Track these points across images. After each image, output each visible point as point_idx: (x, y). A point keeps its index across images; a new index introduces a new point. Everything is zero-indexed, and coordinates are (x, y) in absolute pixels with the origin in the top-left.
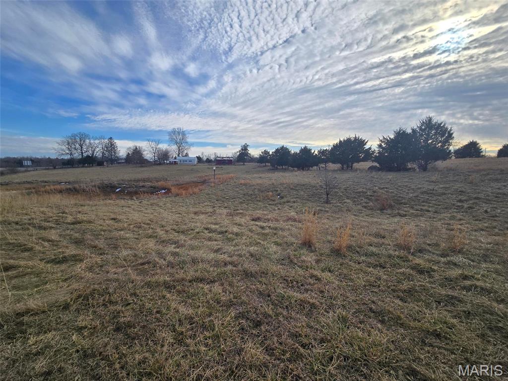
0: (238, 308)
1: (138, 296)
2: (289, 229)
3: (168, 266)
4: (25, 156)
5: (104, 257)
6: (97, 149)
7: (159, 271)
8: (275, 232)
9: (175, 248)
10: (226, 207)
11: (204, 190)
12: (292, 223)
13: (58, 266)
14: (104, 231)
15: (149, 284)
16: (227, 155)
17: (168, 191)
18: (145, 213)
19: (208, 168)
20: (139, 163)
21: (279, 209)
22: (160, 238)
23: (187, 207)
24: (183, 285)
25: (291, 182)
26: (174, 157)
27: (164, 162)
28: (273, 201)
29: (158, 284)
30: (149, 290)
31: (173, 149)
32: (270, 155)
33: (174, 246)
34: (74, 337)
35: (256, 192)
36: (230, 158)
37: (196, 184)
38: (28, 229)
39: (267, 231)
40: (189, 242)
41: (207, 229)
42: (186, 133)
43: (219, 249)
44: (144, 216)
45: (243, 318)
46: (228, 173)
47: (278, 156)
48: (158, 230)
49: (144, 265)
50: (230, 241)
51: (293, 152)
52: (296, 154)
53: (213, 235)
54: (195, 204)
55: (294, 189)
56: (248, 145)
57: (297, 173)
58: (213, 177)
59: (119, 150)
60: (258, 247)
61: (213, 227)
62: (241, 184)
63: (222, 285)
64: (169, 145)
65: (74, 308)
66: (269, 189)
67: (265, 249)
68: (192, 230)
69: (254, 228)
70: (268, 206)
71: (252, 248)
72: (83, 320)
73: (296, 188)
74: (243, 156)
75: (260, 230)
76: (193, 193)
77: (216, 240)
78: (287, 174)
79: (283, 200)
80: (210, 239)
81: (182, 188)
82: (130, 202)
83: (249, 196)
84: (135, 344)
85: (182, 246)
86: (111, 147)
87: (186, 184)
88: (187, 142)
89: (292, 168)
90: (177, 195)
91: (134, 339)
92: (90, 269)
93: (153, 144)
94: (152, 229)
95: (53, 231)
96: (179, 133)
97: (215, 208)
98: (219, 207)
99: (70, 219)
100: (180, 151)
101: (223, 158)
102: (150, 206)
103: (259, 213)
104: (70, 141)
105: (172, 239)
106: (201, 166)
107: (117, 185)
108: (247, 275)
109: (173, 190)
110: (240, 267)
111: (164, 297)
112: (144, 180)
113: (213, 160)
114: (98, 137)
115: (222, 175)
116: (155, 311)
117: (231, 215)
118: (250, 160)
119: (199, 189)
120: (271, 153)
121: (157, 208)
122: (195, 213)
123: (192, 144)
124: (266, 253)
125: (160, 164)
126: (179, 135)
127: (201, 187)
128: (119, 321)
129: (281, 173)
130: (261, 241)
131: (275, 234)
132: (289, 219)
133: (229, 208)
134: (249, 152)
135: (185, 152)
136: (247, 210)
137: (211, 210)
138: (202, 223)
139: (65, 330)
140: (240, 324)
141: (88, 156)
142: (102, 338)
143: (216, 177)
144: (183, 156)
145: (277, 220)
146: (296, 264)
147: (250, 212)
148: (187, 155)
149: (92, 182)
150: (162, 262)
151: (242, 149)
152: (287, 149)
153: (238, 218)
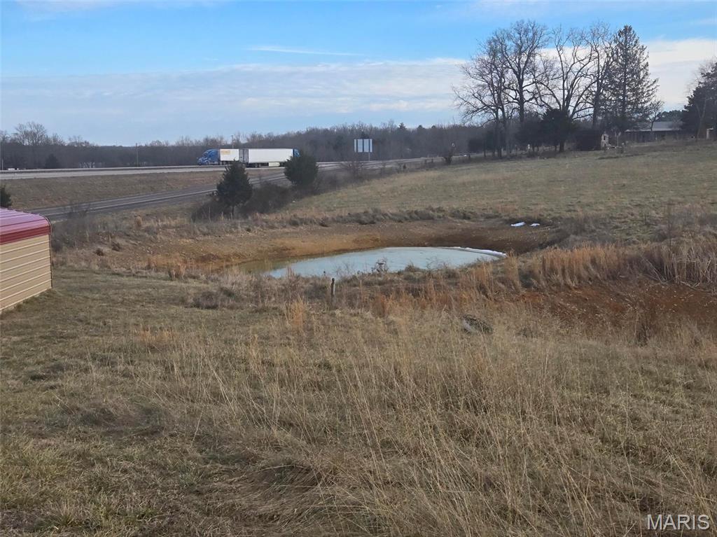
86: (625, 69)
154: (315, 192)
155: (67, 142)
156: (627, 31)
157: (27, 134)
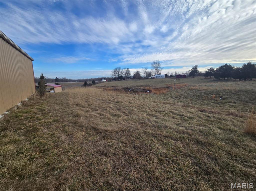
0: (193, 159)
1: (141, 136)
2: (231, 121)
3: (153, 127)
4: (103, 77)
5: (128, 117)
6: (123, 73)
7: (149, 128)
8: (219, 121)
9: (155, 119)
10: (182, 102)
11: (169, 92)
12: (234, 117)
13: (114, 117)
14: (127, 106)
15: (145, 132)
16: (183, 72)
17: (151, 91)
18: (141, 101)
19: (171, 80)
20: (138, 79)
21: (221, 106)
22: (148, 113)
23: (159, 100)
24: (161, 137)
25: (233, 89)
26: (154, 75)
27: (149, 78)
28: (216, 101)
29: (149, 134)
30: (145, 135)
31: (153, 71)
32: (214, 71)
33: (155, 118)
34: (120, 145)
35: (203, 94)
36: (184, 74)
37: (164, 88)
38: (105, 103)
39: (212, 119)
40: (163, 117)
41: (171, 112)
42: (160, 62)
43: (179, 124)
44: (140, 102)
45: (197, 166)
46: (183, 83)
47: (221, 71)
48: (147, 109)
49: (143, 124)
50: (185, 121)
51: (236, 68)
52: (238, 69)
53: (176, 116)
54: (164, 99)
55: (235, 94)
56: (197, 66)
57: (239, 83)
58: (174, 85)
59: (131, 73)
60: (205, 128)
61: (175, 111)
62: (192, 89)
63: (182, 143)
64: (151, 69)
65: (119, 134)
66: (213, 93)
67: (211, 130)
68: (163, 111)
69: (202, 116)
70: (211, 103)
71: (202, 128)
72: (123, 139)
73: (238, 93)
74: (194, 73)
75: (206, 118)
76: (163, 93)
77: (177, 119)
78: (229, 83)
79: (224, 101)
80: (173, 118)
81: (157, 90)
82: (135, 96)
83: (197, 96)
84: (142, 156)
85: (159, 118)
86: (128, 72)
87: (159, 88)
88: (160, 67)
89: (234, 79)
90: (155, 94)
91: (141, 154)
92: (123, 120)
93: (144, 70)
94: (145, 108)
95: (111, 104)
96: (156, 63)
97: (175, 102)
98: (177, 101)
99: (115, 101)
100: (157, 72)
101: (180, 74)
102: (143, 98)
103: (204, 107)
104: (115, 70)
105: (154, 114)
106: (167, 79)
107: (130, 88)
108: (198, 142)
109: (153, 91)
110: (193, 137)
111: (152, 140)
112: (140, 86)
113: (174, 76)
114: (124, 68)
115: (179, 84)
116: (149, 145)
117: (184, 106)
118: (198, 75)
119: (166, 91)
120: (215, 70)
121: (145, 99)
122: (164, 103)
123: (163, 68)
124: (212, 132)
125: (147, 79)
126: (157, 64)
127: (167, 90)
128: (135, 144)
129: (223, 83)
130: (207, 125)
131: (219, 122)
132: (230, 114)
133: (184, 102)
134: (198, 70)
135: (159, 72)
136: (196, 104)
137: (172, 102)
138: (168, 109)
139: (118, 141)
140: (195, 168)
141: (120, 76)
142: (129, 149)
143: (175, 85)
144: (158, 74)
145: (219, 113)
146: (239, 145)
147: (198, 106)
148: (160, 74)
149: (121, 87)
150: (150, 124)
151: (193, 69)
152: (230, 66)
153: (190, 109)
154: (95, 84)
155: (69, 79)
156: (128, 68)
157: (64, 78)
